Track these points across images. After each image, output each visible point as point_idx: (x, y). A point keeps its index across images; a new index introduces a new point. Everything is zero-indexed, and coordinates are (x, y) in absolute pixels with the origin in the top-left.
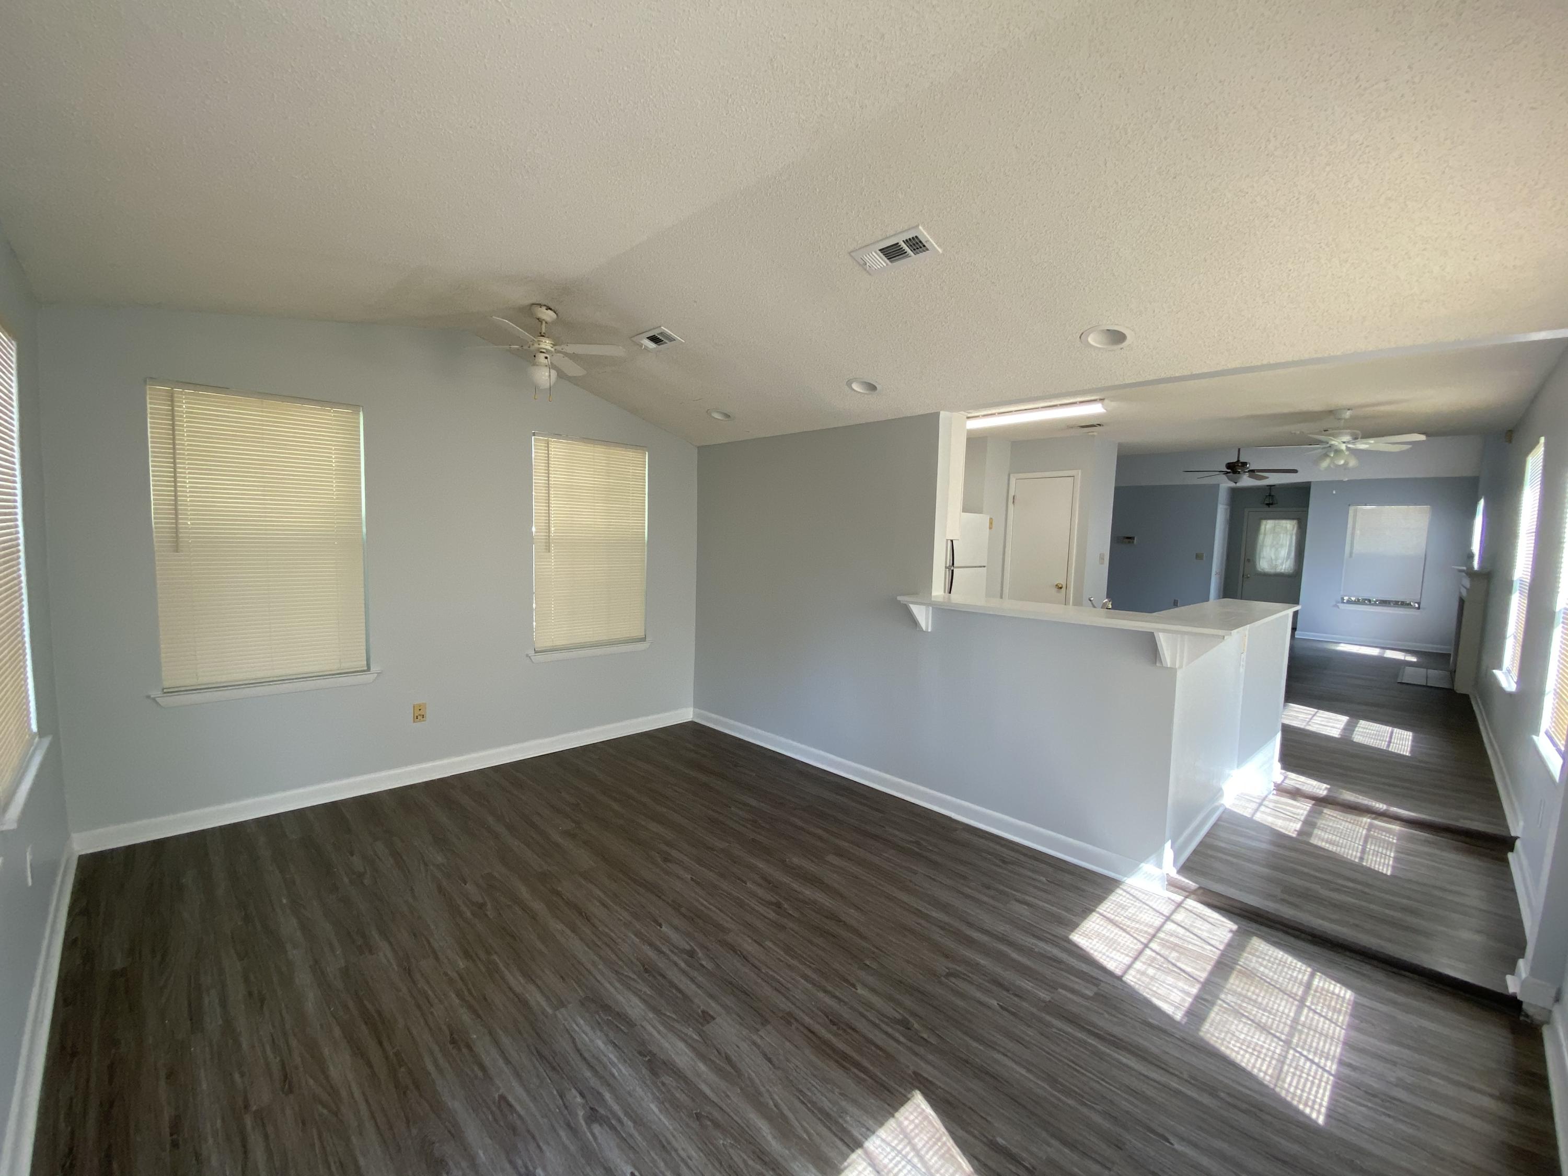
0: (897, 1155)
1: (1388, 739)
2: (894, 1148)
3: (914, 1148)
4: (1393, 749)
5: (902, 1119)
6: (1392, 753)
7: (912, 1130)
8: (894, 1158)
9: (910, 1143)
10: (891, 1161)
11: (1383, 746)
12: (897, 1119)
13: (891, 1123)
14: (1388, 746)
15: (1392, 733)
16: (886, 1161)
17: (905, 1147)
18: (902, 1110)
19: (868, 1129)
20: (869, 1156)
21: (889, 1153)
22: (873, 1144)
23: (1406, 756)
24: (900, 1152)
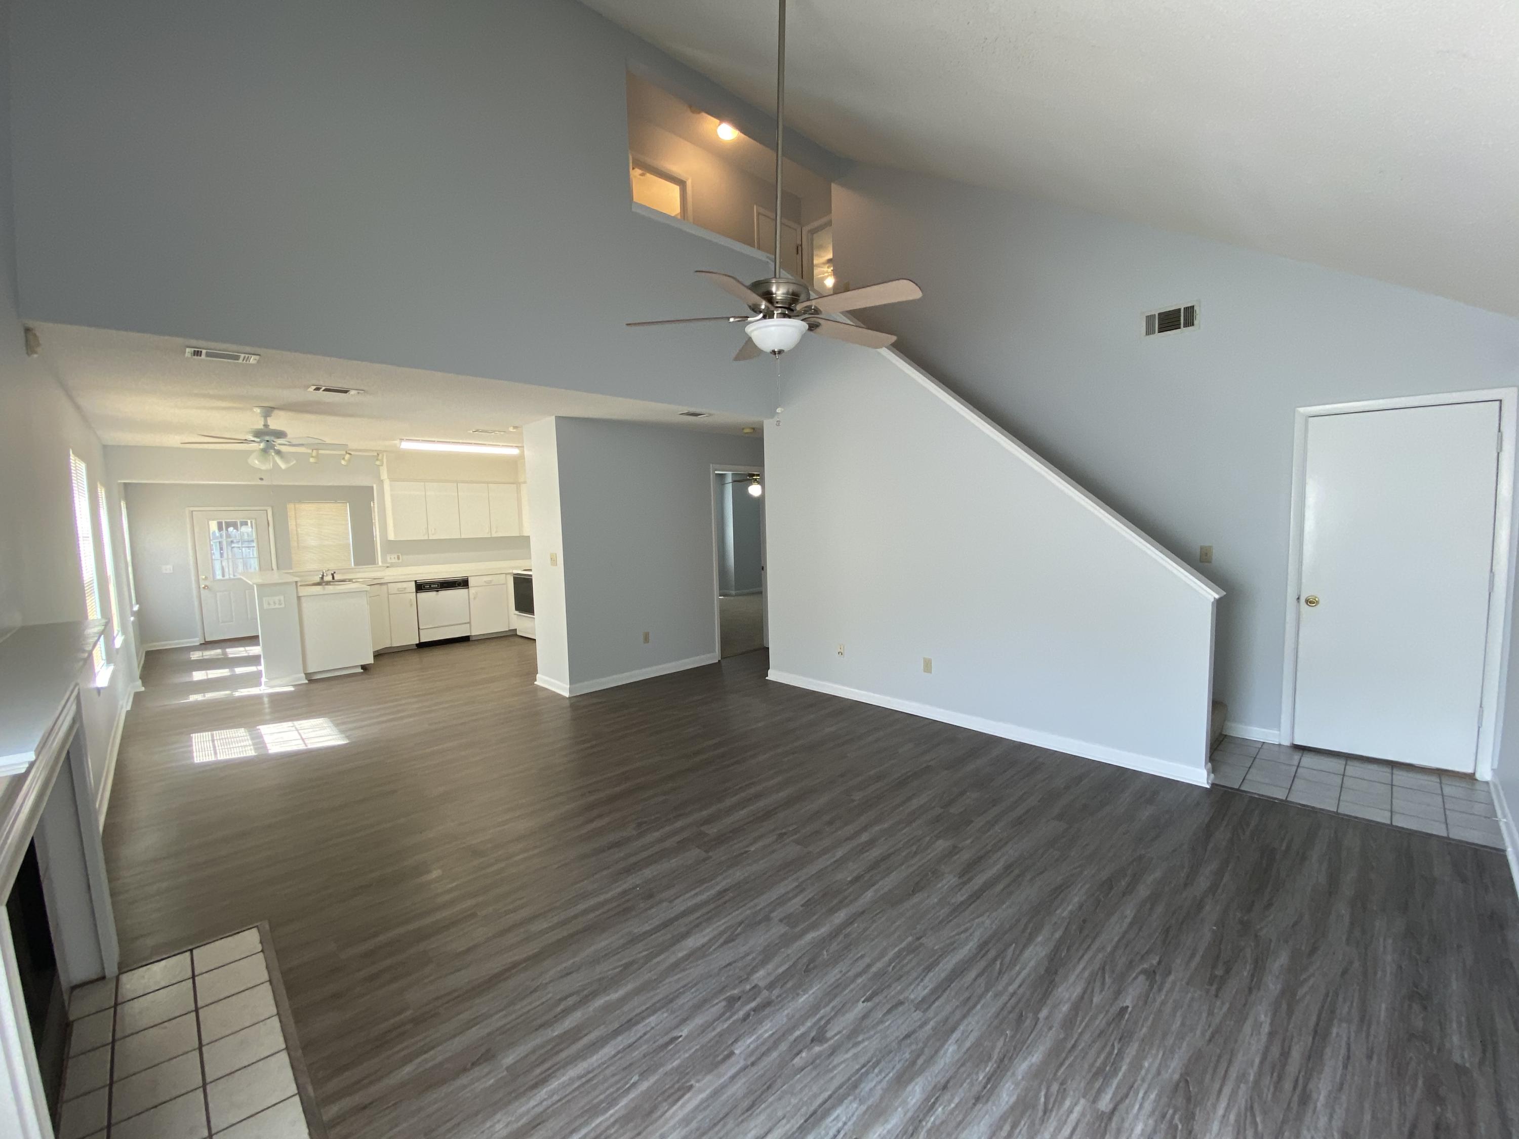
1: (216, 742)
4: (207, 735)
6: (208, 731)
11: (216, 733)
14: (212, 736)
15: (216, 753)
23: (195, 733)
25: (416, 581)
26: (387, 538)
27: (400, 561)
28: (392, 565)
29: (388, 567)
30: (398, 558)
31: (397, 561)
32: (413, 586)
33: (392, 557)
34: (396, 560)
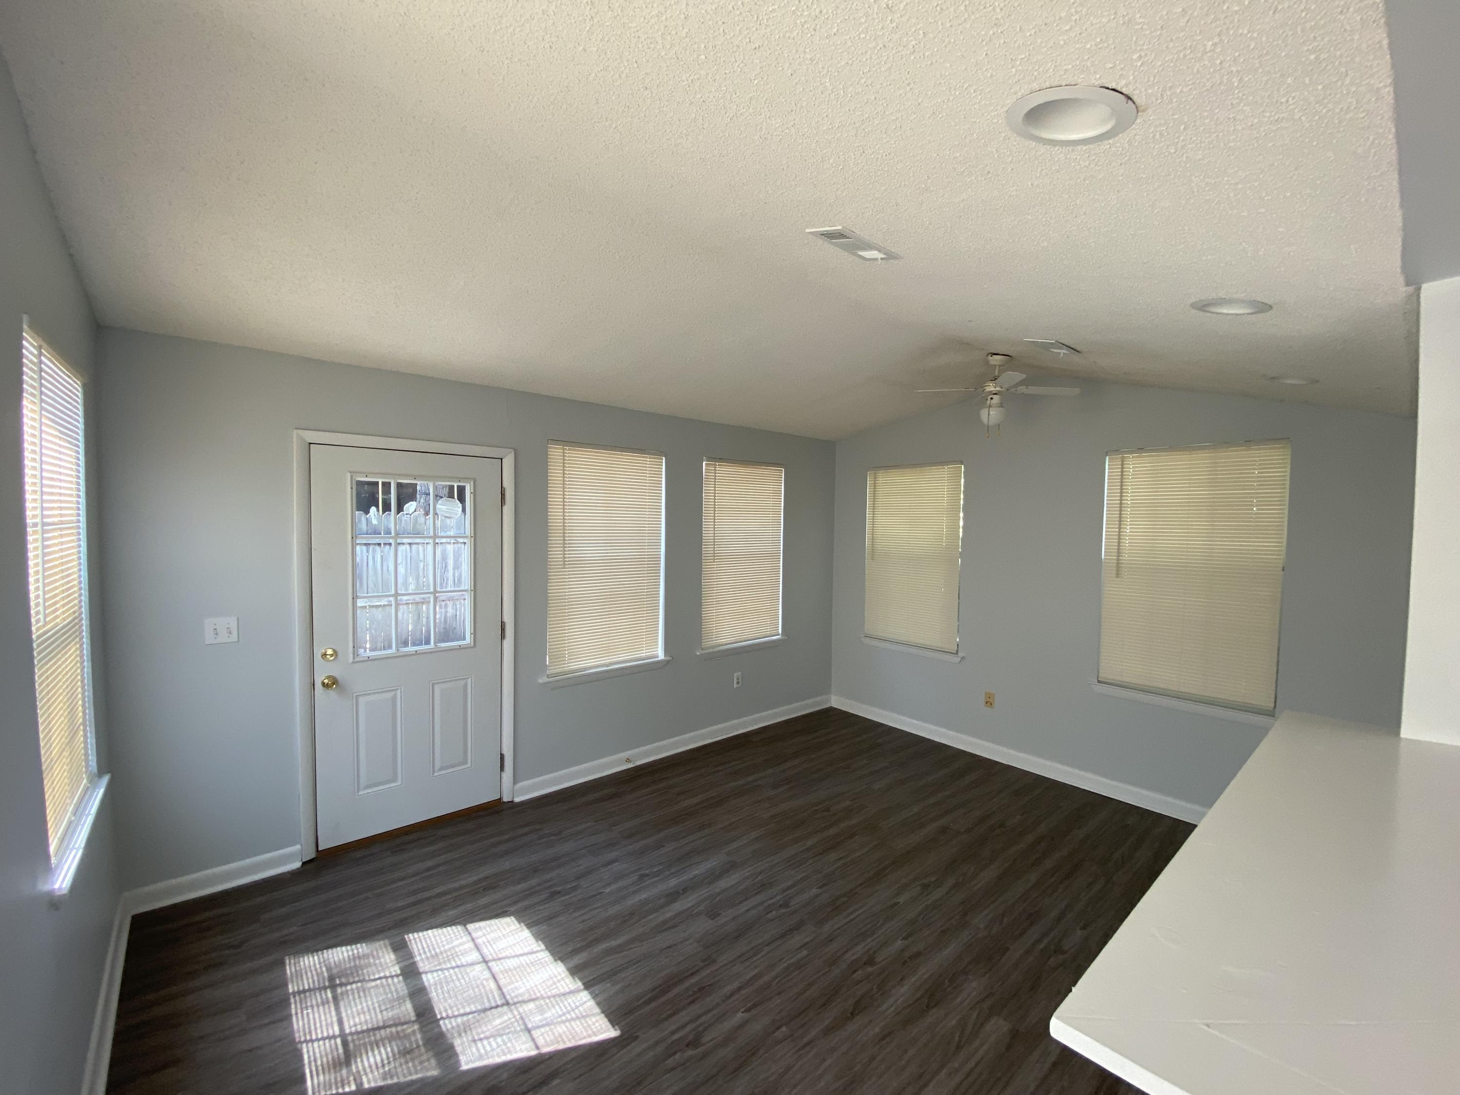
0: (571, 1008)
2: (577, 1007)
3: (572, 1019)
5: (598, 1018)
7: (586, 1022)
8: (570, 1005)
9: (578, 1018)
10: (569, 1004)
12: (599, 1014)
13: (597, 1010)
16: (570, 1001)
17: (576, 1014)
18: (606, 1020)
19: (597, 995)
20: (577, 991)
21: (574, 1003)
22: (585, 996)
24: (573, 1010)
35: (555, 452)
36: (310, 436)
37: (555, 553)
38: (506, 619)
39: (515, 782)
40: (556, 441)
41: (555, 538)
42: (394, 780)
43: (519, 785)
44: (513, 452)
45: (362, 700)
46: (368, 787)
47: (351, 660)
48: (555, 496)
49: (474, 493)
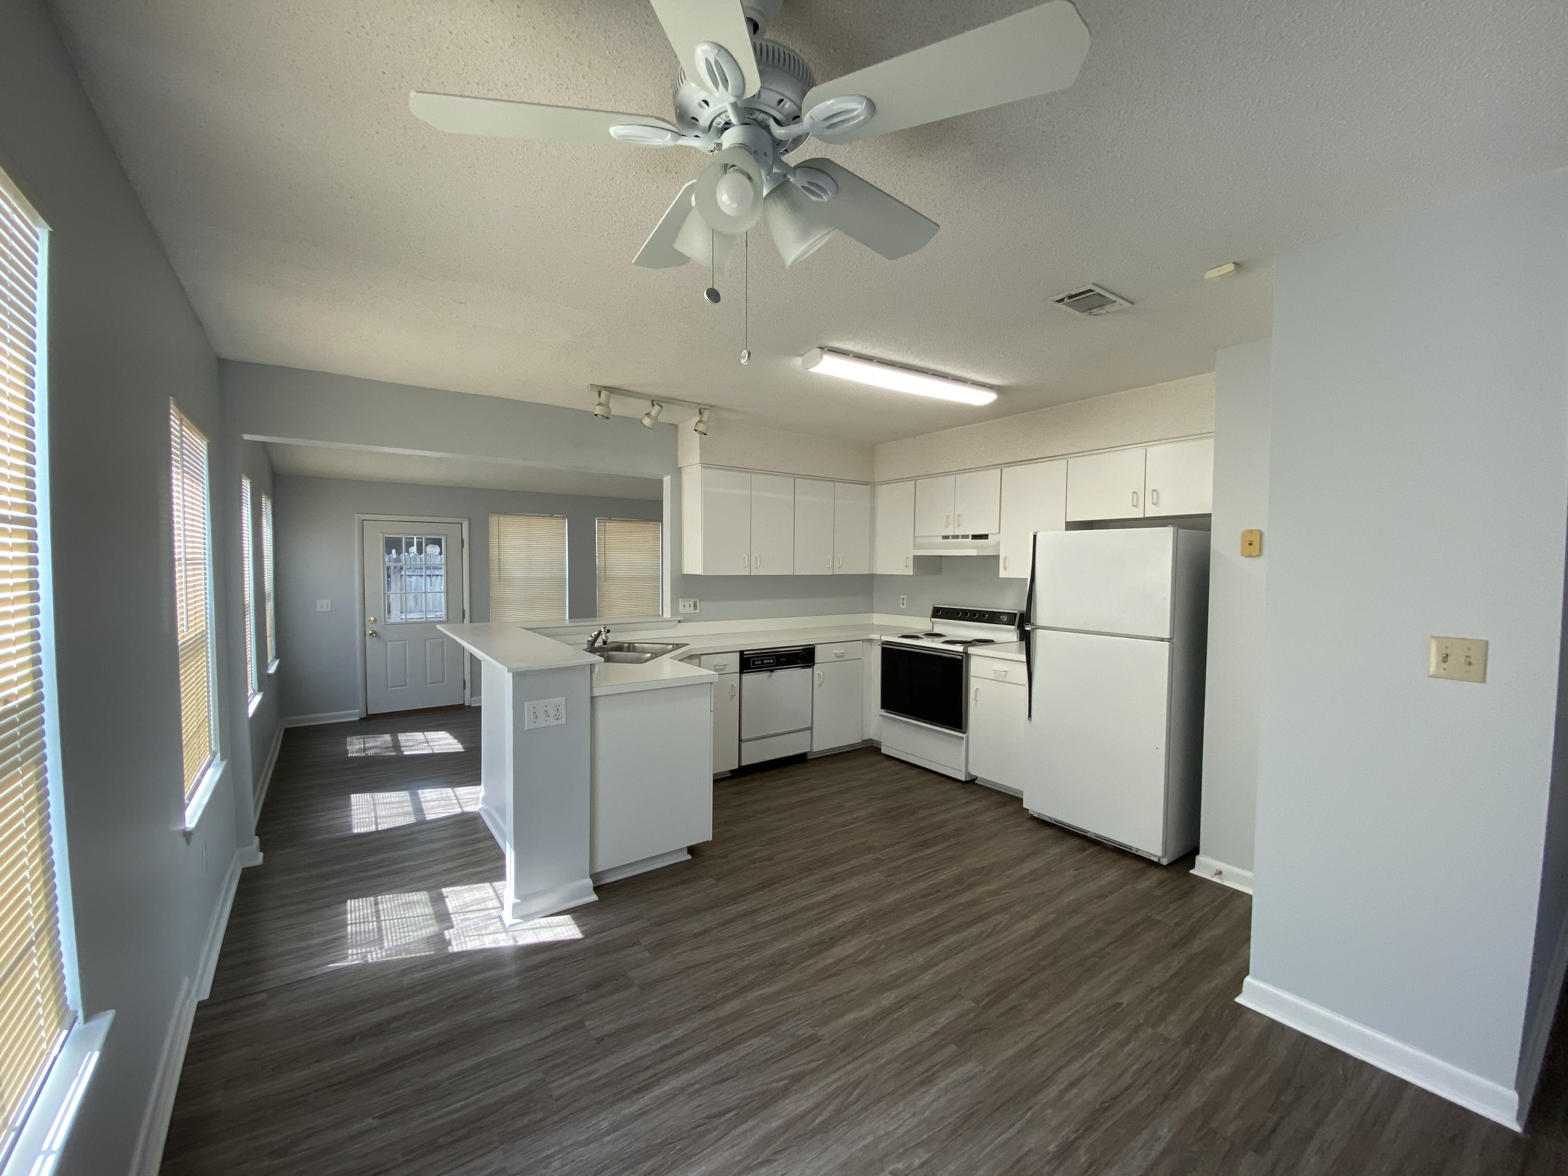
25: (742, 653)
26: (681, 570)
27: (697, 611)
28: (687, 619)
29: (679, 622)
30: (695, 606)
31: (694, 611)
32: (735, 660)
33: (687, 604)
34: (692, 610)
35: (493, 519)
36: (363, 517)
37: (494, 574)
38: (465, 608)
39: (472, 696)
40: (493, 513)
41: (494, 566)
42: (405, 685)
43: (473, 699)
44: (468, 521)
45: (389, 644)
46: (393, 687)
47: (383, 623)
48: (493, 543)
49: (446, 542)
